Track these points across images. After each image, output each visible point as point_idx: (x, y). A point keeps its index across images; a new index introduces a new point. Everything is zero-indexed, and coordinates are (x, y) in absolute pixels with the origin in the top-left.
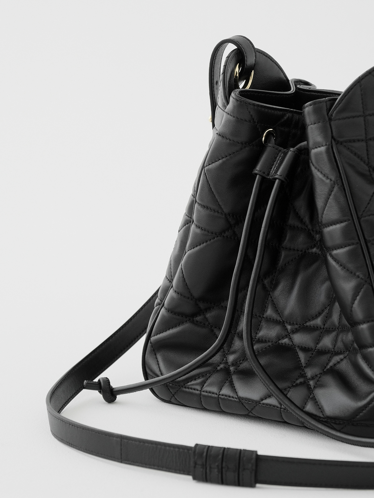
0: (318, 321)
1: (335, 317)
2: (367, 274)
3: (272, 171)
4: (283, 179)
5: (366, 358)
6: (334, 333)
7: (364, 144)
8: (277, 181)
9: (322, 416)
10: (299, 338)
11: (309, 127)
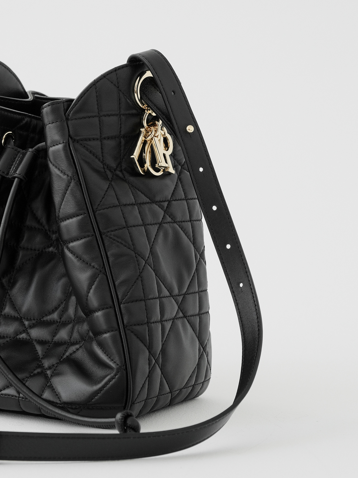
0: (55, 316)
1: (71, 311)
2: (102, 264)
3: (12, 171)
4: (21, 177)
5: (101, 345)
6: (70, 326)
7: (99, 143)
8: (16, 179)
9: (59, 402)
10: (36, 333)
11: (47, 127)
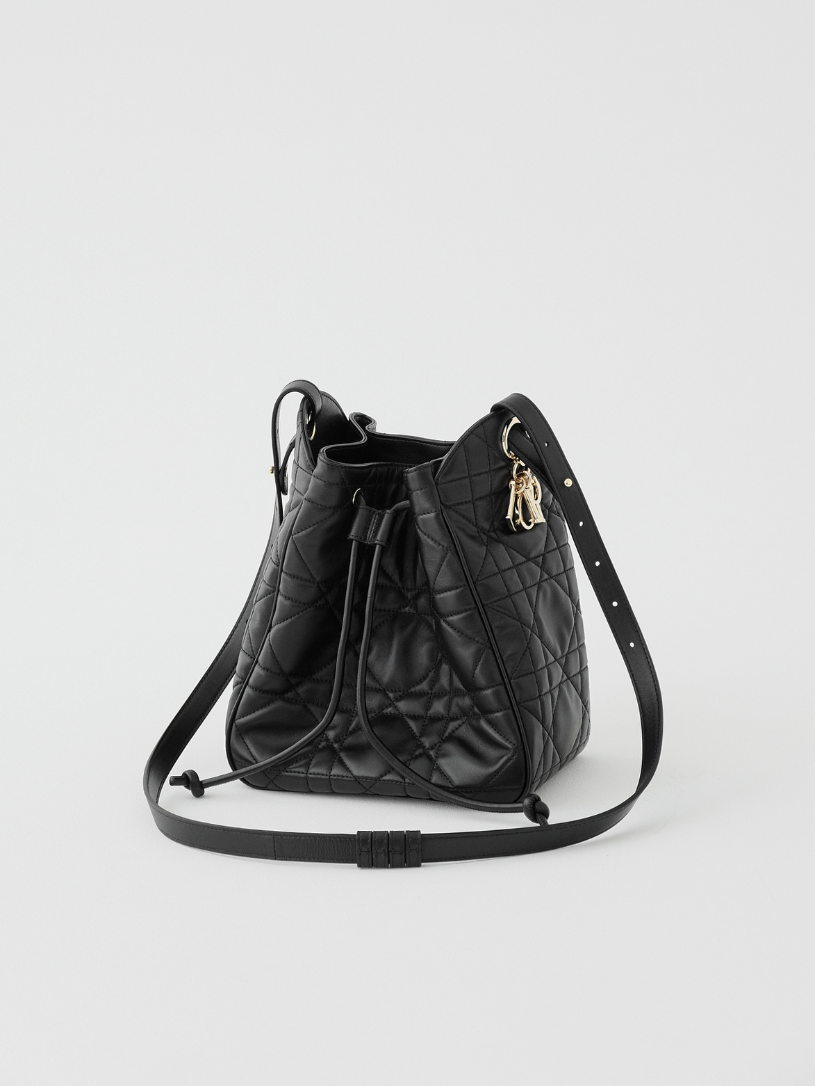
0: (424, 686)
1: (444, 681)
2: (487, 638)
3: (370, 536)
4: (384, 544)
5: (491, 723)
6: (445, 699)
7: (471, 505)
8: (377, 546)
9: (451, 786)
10: (403, 706)
11: (414, 493)
